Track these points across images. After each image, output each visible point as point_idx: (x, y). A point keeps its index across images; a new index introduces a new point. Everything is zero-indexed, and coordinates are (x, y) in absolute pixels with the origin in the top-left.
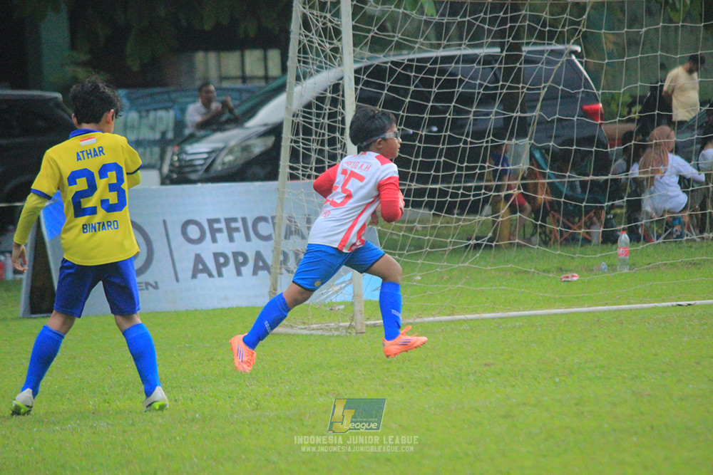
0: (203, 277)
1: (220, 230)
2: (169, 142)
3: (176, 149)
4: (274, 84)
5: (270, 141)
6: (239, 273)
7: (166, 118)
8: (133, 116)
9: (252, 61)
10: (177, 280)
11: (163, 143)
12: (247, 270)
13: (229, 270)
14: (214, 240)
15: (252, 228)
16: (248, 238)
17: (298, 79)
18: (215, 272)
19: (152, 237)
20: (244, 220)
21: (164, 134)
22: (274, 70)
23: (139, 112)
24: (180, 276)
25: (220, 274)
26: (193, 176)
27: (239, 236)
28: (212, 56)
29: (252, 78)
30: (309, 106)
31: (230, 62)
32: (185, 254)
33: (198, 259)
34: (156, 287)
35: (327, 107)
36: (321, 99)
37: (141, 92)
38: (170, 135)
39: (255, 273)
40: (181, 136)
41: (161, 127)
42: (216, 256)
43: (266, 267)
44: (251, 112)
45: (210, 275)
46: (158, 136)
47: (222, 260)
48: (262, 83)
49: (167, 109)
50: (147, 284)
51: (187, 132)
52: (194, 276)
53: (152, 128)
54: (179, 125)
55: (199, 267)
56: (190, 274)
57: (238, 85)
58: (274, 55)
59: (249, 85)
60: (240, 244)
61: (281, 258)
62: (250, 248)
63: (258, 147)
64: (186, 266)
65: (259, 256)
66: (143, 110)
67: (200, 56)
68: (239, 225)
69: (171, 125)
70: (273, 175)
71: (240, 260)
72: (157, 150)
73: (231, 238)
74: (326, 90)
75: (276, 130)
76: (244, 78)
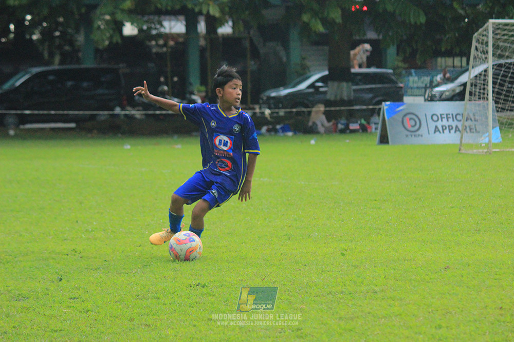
0: (437, 133)
1: (444, 118)
2: (428, 88)
3: (430, 90)
4: (464, 69)
5: (462, 88)
6: (450, 132)
7: (427, 79)
8: (416, 78)
9: (457, 61)
10: (429, 133)
11: (426, 88)
12: (453, 131)
13: (447, 131)
14: (442, 120)
15: (455, 117)
16: (453, 120)
17: (473, 67)
18: (441, 131)
19: (422, 120)
20: (452, 115)
21: (426, 85)
22: (464, 64)
23: (418, 76)
24: (430, 133)
25: (443, 132)
26: (435, 99)
27: (450, 120)
28: (443, 59)
29: (457, 67)
30: (476, 76)
31: (449, 61)
32: (432, 125)
33: (436, 127)
34: (422, 136)
35: (482, 77)
36: (480, 74)
37: (419, 71)
38: (428, 85)
39: (455, 132)
40: (432, 85)
41: (425, 82)
42: (442, 126)
43: (459, 130)
44: (456, 78)
45: (440, 132)
46: (424, 86)
47: (444, 128)
48: (460, 69)
49: (427, 76)
50: (419, 135)
51: (434, 85)
52: (435, 132)
53: (423, 82)
54: (431, 82)
55: (436, 129)
56: (433, 132)
57: (452, 69)
58: (464, 60)
59: (456, 69)
60: (451, 122)
61: (465, 127)
62: (454, 124)
63: (458, 90)
64: (432, 129)
65: (457, 127)
66: (419, 77)
67: (439, 59)
68: (451, 116)
69: (429, 82)
70: (463, 99)
71: (450, 128)
72: (423, 90)
73: (448, 120)
74: (482, 71)
75: (465, 85)
76: (454, 67)
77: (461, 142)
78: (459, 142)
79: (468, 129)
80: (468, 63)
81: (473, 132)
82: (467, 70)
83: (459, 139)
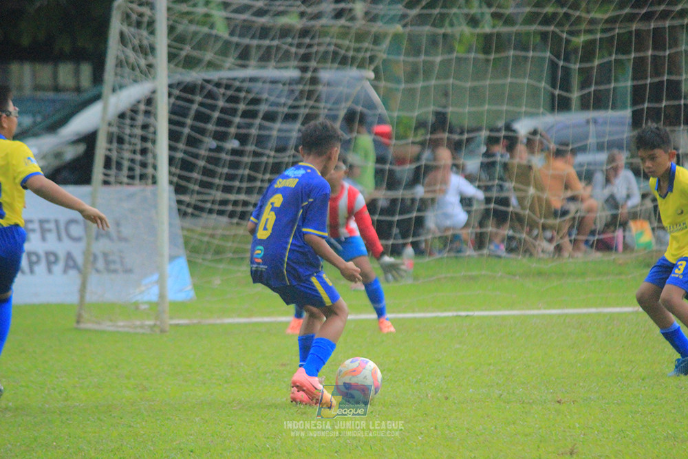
1: (33, 230)
4: (86, 96)
5: (81, 148)
6: (50, 271)
9: (65, 74)
12: (58, 269)
13: (41, 268)
15: (64, 229)
16: (60, 238)
17: (114, 90)
18: (27, 270)
20: (57, 222)
22: (87, 81)
25: (32, 272)
27: (51, 237)
28: (27, 68)
29: (65, 90)
30: (122, 116)
31: (45, 73)
35: (141, 119)
36: (134, 111)
39: (65, 271)
42: (28, 254)
43: (76, 266)
44: (64, 121)
47: (34, 258)
57: (51, 95)
58: (86, 70)
60: (52, 243)
61: (91, 258)
62: (61, 248)
63: (71, 153)
65: (69, 256)
67: (14, 68)
68: (52, 226)
70: (85, 180)
71: (51, 259)
73: (44, 239)
74: (139, 102)
75: (89, 140)
76: (57, 89)
77: (82, 297)
78: (74, 299)
79: (100, 264)
80: (98, 78)
81: (115, 271)
82: (97, 98)
83: (76, 287)
